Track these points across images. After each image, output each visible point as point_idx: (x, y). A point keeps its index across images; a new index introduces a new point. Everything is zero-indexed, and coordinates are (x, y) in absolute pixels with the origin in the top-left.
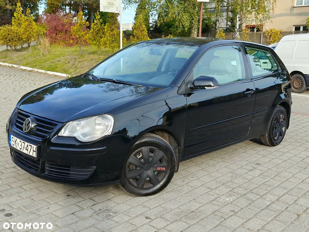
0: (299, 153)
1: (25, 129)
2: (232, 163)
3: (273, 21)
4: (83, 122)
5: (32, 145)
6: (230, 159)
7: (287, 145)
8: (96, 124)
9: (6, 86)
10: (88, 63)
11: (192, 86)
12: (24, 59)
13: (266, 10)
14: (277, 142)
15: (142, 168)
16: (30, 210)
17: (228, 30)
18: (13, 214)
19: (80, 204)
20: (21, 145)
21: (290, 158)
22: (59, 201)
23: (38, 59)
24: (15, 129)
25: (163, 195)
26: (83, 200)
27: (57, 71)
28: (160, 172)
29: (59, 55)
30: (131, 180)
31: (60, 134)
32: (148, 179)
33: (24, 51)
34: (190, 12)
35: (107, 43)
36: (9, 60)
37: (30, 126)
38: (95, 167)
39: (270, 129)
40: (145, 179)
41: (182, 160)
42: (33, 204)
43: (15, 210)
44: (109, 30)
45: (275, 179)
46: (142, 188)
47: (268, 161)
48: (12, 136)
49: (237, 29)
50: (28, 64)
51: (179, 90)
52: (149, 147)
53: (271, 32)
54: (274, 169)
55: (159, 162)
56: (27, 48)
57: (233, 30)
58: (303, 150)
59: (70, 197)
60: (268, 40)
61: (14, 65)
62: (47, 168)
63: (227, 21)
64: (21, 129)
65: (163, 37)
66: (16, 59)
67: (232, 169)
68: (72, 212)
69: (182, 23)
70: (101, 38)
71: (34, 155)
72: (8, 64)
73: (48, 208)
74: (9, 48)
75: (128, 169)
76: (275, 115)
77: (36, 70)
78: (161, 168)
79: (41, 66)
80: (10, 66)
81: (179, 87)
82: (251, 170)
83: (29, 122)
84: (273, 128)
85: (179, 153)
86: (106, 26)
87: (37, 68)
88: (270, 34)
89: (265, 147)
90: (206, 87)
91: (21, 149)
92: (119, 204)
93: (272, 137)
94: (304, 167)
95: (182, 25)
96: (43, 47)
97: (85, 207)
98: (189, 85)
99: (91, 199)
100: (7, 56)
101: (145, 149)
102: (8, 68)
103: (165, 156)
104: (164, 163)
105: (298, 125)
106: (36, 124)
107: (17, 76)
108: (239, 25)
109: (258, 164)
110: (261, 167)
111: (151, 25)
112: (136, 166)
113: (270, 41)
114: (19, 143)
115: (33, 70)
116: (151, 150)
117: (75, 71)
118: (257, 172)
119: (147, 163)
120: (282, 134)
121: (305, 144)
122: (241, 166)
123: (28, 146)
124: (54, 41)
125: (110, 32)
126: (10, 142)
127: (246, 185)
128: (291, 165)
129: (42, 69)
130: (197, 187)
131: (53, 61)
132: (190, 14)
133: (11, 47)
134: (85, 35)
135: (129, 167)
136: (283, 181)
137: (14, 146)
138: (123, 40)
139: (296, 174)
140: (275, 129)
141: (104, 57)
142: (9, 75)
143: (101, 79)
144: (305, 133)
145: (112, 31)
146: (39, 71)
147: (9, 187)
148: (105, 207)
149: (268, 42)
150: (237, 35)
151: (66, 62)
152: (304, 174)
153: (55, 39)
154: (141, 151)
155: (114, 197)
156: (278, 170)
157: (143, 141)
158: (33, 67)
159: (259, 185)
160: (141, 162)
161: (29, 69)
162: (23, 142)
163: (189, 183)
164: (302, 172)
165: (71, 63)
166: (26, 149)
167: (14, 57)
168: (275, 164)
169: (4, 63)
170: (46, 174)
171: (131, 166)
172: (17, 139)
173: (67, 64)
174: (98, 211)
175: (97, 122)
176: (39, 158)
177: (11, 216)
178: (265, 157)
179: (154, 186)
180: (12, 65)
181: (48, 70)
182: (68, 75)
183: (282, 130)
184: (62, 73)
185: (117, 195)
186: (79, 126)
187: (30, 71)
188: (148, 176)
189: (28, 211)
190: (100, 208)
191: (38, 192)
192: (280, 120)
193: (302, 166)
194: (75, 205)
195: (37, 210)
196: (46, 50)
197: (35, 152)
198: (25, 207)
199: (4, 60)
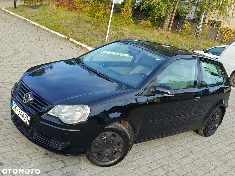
0: (224, 147)
1: (25, 101)
2: (172, 147)
3: (230, 24)
4: (67, 107)
5: (27, 115)
6: (172, 143)
7: (216, 137)
8: (76, 111)
9: (18, 38)
10: (83, 30)
11: (154, 90)
12: (36, 16)
13: (227, 14)
14: (210, 134)
15: (104, 147)
16: (17, 162)
17: (194, 20)
18: (4, 163)
19: (53, 164)
20: (19, 112)
21: (216, 151)
22: (39, 159)
23: (46, 18)
24: (17, 97)
25: (115, 168)
26: (56, 161)
27: (58, 32)
28: (116, 152)
29: (62, 18)
30: (94, 154)
31: (48, 113)
32: (107, 155)
33: (36, 8)
34: (168, 4)
35: (100, 18)
36: (24, 14)
37: (29, 99)
38: (69, 143)
39: (206, 125)
40: (105, 155)
41: (135, 143)
42: (20, 157)
43: (6, 160)
44: (103, 8)
45: (201, 169)
46: (101, 161)
47: (199, 150)
48: (14, 102)
49: (201, 23)
50: (38, 21)
51: (143, 92)
52: (112, 133)
53: (227, 29)
54: (202, 159)
55: (117, 145)
56: (39, 5)
57: (198, 22)
58: (227, 145)
59: (47, 156)
60: (223, 35)
61: (27, 20)
62: (34, 134)
63: (195, 14)
64: (22, 99)
65: (143, 21)
66: (29, 15)
67: (171, 153)
68: (47, 171)
69: (160, 11)
70: (96, 12)
71: (28, 123)
72: (22, 18)
73: (30, 163)
74: (26, 4)
75: (93, 146)
76: (213, 114)
77: (43, 27)
78: (118, 149)
79: (47, 25)
80: (24, 19)
81: (144, 90)
82: (184, 157)
83: (28, 96)
84: (208, 124)
85: (134, 139)
86: (102, 5)
87: (43, 26)
88: (225, 31)
89: (200, 137)
90: (164, 94)
91: (19, 114)
92: (82, 170)
93: (206, 131)
94: (225, 161)
95: (160, 13)
96: (52, 9)
97: (57, 168)
98: (152, 89)
99: (62, 161)
100: (23, 10)
101: (109, 134)
102: (22, 21)
103: (123, 141)
104: (121, 146)
105: (229, 119)
106: (33, 99)
107: (28, 30)
108: (203, 19)
109: (191, 152)
110: (193, 156)
111: (136, 4)
112: (100, 145)
113: (225, 36)
114: (18, 109)
115: (41, 26)
116: (113, 134)
117: (72, 34)
118: (189, 160)
119: (108, 144)
120: (214, 129)
121: (230, 139)
122: (178, 151)
123: (24, 114)
124: (60, 4)
125: (103, 10)
126: (12, 106)
127: (178, 170)
128: (216, 158)
129: (47, 28)
130: (142, 165)
131: (57, 22)
132: (168, 5)
133: (27, 4)
134: (84, 7)
135: (94, 144)
136: (206, 172)
137: (14, 110)
138: (112, 18)
139: (217, 167)
140: (210, 125)
141: (95, 28)
142: (22, 27)
143: (88, 68)
144: (232, 128)
145: (105, 9)
146: (45, 28)
147: (5, 138)
148: (71, 171)
149: (223, 37)
150: (200, 28)
151: (66, 25)
152: (223, 169)
153: (62, 3)
154: (106, 135)
155: (79, 163)
156: (205, 161)
157: (108, 127)
158: (41, 24)
159: (188, 173)
160: (104, 143)
161: (37, 25)
162: (21, 110)
163: (136, 160)
164: (222, 166)
165: (70, 27)
166: (22, 116)
167: (28, 12)
168: (204, 154)
169: (20, 16)
170: (33, 139)
171: (96, 144)
172: (17, 106)
173: (67, 27)
174: (66, 174)
175: (77, 109)
176: (30, 126)
177: (2, 165)
178: (198, 146)
179: (110, 161)
180: (26, 19)
181: (51, 29)
182: (65, 36)
183: (215, 126)
184: (61, 34)
185: (82, 161)
186: (64, 109)
187: (38, 27)
188: (107, 153)
189: (15, 163)
190: (68, 171)
191: (25, 146)
192: (215, 119)
193: (224, 160)
194: (50, 164)
195: (21, 163)
196: (53, 12)
197: (29, 121)
198: (13, 159)
199: (20, 13)
